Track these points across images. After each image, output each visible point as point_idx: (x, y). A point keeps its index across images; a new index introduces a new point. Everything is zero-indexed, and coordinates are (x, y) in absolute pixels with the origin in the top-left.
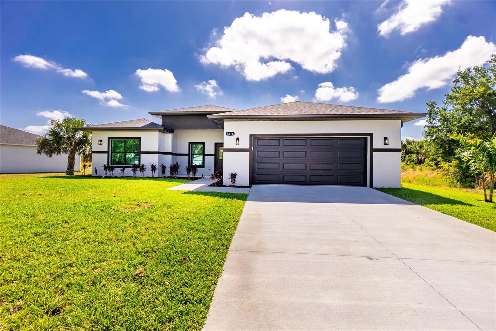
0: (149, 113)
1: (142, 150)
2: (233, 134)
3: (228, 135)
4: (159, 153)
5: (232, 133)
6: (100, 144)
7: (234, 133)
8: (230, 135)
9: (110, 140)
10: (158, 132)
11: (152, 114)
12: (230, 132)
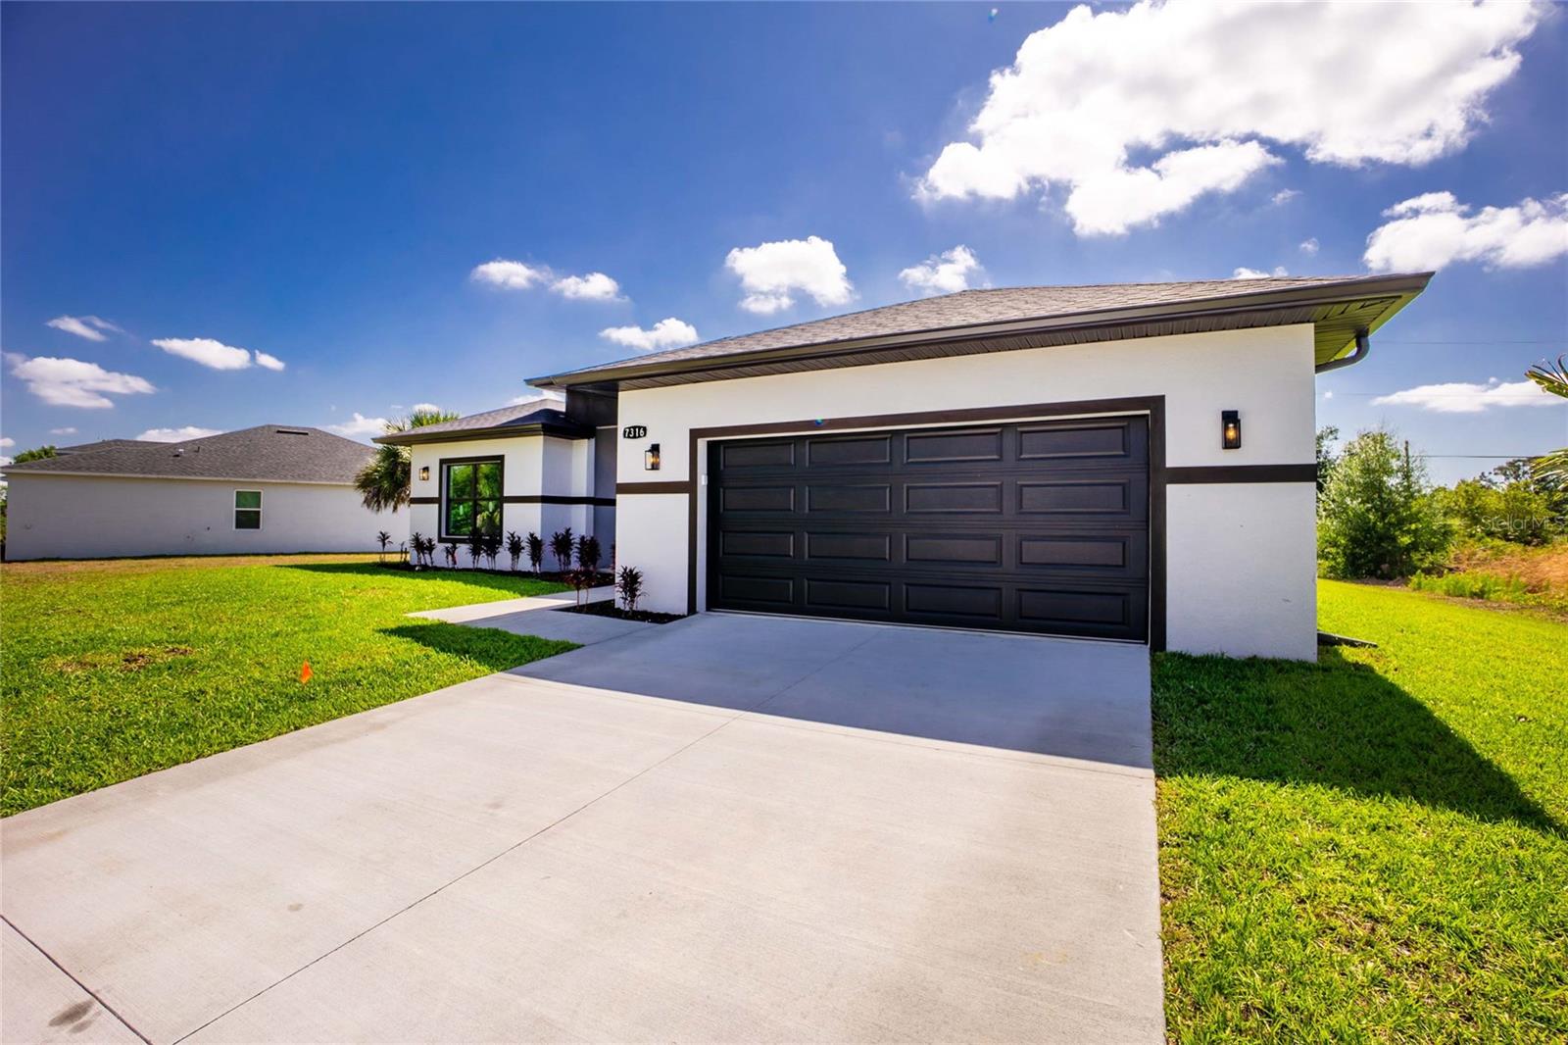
0: (529, 382)
1: (506, 493)
2: (642, 431)
3: (629, 437)
4: (544, 500)
5: (640, 428)
6: (424, 479)
7: (645, 429)
8: (635, 437)
9: (445, 467)
10: (542, 437)
11: (537, 386)
12: (634, 428)
